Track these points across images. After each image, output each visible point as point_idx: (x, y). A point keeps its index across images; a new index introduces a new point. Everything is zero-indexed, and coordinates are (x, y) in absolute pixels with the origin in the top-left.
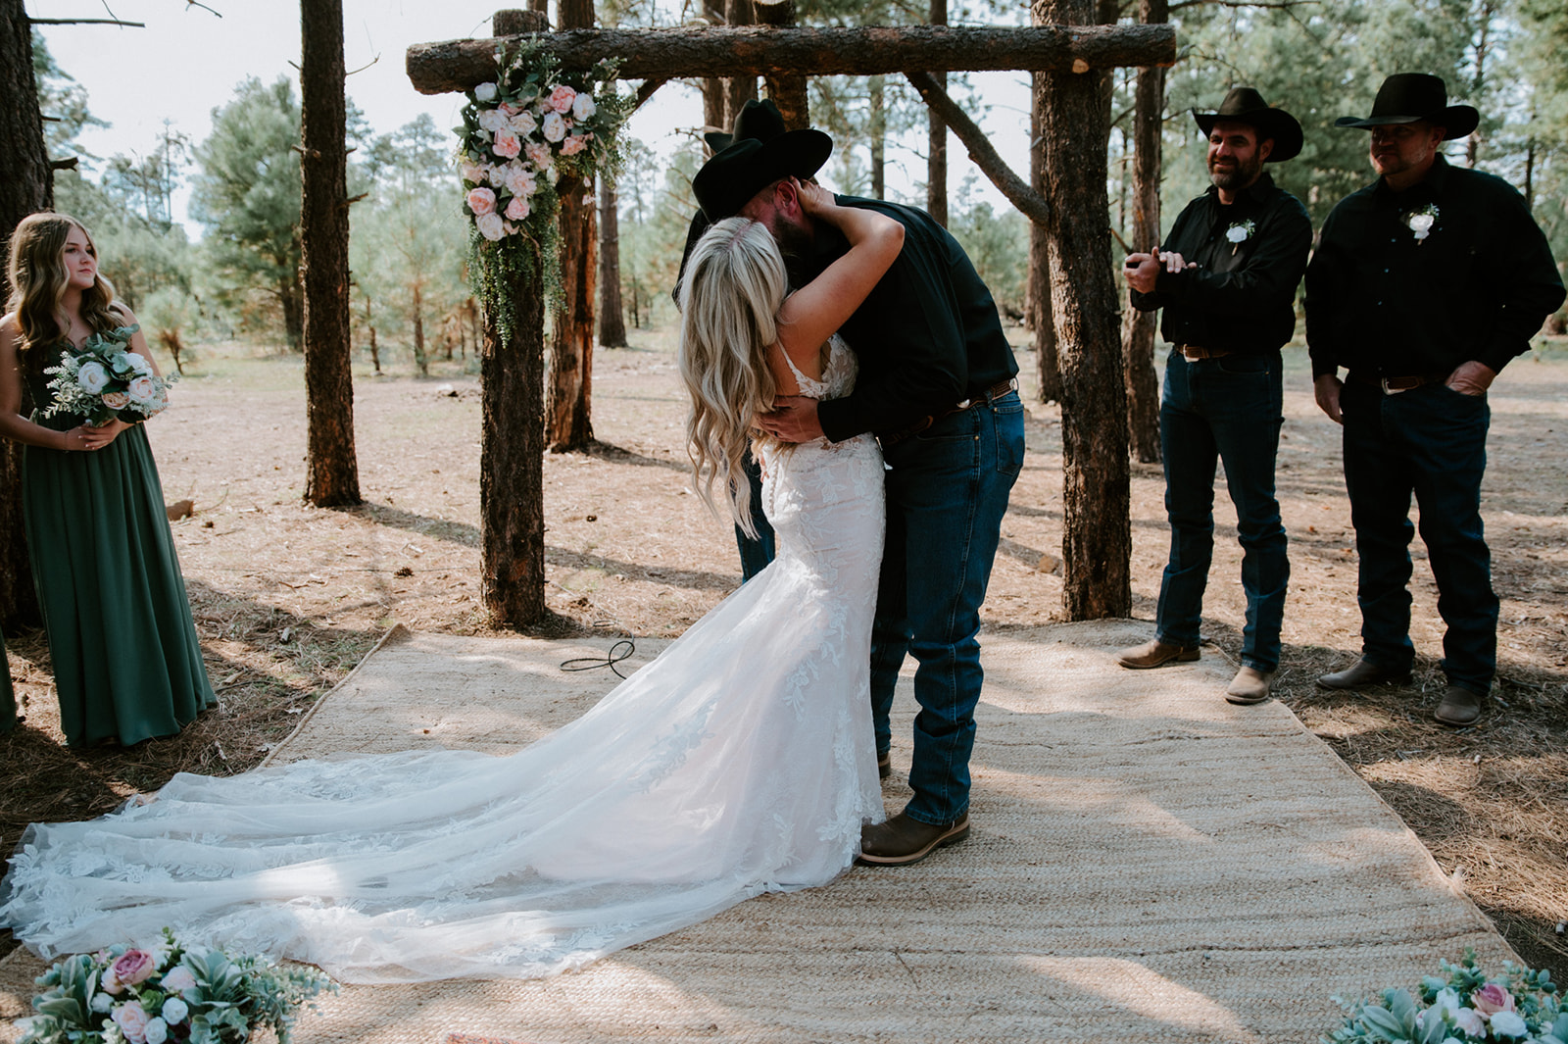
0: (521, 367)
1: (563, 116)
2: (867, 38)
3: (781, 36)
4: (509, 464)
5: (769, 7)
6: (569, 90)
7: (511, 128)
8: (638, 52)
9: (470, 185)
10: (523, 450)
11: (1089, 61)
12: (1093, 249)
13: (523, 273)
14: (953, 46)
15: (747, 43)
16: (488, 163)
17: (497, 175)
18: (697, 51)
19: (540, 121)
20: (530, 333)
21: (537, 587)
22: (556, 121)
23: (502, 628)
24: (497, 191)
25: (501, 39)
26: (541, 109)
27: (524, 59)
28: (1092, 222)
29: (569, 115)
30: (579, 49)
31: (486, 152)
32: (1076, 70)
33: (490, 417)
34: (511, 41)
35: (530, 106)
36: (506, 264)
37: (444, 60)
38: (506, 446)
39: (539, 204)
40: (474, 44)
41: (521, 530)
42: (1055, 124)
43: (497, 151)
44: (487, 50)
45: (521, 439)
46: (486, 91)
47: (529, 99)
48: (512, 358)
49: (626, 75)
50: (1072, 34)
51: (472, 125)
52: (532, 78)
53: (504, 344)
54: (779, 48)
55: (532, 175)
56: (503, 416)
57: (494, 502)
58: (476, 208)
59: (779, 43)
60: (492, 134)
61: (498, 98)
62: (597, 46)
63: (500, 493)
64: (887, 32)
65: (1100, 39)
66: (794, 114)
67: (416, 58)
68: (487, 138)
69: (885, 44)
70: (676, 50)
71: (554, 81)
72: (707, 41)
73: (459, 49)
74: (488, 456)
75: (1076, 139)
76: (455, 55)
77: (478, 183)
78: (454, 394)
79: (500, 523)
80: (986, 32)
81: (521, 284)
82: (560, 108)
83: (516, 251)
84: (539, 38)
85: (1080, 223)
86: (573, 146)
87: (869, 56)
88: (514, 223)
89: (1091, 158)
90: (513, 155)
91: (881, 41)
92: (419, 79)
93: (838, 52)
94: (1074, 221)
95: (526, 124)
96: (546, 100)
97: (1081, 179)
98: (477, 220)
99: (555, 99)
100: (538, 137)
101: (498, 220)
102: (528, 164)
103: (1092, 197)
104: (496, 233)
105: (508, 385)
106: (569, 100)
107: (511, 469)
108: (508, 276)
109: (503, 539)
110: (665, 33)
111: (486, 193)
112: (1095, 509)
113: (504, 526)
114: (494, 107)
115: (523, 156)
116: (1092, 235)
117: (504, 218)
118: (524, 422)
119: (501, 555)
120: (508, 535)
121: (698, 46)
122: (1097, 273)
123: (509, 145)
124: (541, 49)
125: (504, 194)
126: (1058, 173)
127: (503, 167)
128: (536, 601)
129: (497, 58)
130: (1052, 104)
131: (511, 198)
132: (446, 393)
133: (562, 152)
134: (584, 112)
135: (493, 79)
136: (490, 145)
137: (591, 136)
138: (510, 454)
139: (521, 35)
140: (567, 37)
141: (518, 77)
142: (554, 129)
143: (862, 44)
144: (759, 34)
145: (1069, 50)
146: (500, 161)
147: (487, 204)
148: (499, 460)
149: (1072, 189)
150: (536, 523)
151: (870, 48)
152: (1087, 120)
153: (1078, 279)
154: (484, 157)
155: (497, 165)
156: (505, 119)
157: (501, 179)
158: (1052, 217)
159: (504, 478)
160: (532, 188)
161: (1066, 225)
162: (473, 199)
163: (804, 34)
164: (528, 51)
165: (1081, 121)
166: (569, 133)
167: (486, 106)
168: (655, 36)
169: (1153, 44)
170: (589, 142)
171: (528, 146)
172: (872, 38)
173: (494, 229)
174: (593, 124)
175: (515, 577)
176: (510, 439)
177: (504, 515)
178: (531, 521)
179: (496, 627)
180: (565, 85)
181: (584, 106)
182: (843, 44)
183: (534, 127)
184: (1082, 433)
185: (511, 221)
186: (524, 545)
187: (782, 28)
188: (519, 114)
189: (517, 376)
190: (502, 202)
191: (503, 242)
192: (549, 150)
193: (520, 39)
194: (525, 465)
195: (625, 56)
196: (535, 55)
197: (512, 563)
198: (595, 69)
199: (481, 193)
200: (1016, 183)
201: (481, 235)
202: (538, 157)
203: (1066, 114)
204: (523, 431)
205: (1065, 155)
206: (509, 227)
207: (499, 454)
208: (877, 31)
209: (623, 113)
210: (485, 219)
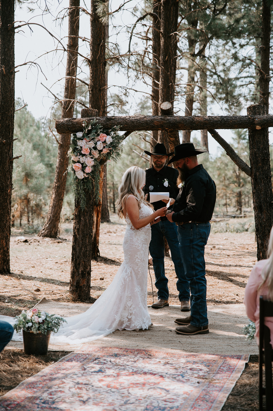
0: (87, 218)
1: (103, 142)
2: (193, 120)
3: (168, 119)
4: (82, 248)
5: (165, 110)
6: (105, 135)
7: (87, 145)
8: (125, 124)
9: (74, 162)
10: (86, 243)
11: (261, 126)
12: (264, 182)
13: (89, 189)
14: (219, 122)
15: (158, 121)
16: (80, 156)
17: (82, 159)
18: (143, 124)
19: (96, 144)
20: (90, 207)
21: (88, 288)
22: (101, 144)
23: (76, 301)
24: (82, 164)
25: (84, 119)
26: (96, 140)
27: (91, 125)
28: (263, 174)
29: (105, 142)
30: (108, 123)
31: (79, 153)
32: (257, 129)
34: (88, 120)
35: (93, 139)
36: (84, 186)
37: (67, 125)
38: (81, 242)
39: (94, 168)
40: (77, 121)
41: (84, 269)
42: (252, 144)
43: (83, 152)
44: (80, 122)
45: (86, 240)
46: (80, 134)
47: (93, 137)
48: (84, 214)
49: (121, 129)
50: (256, 118)
51: (75, 144)
52: (94, 131)
53: (82, 210)
55: (93, 160)
56: (80, 232)
57: (76, 260)
58: (76, 169)
59: (167, 122)
60: (81, 147)
61: (83, 136)
62: (113, 122)
63: (78, 257)
64: (200, 118)
65: (264, 120)
66: (174, 139)
67: (59, 124)
68: (80, 148)
69: (199, 122)
70: (137, 123)
71: (101, 132)
72: (146, 121)
74: (75, 245)
75: (258, 149)
76: (71, 123)
77: (76, 161)
78: (26, 241)
79: (78, 267)
80: (229, 118)
81: (88, 192)
82: (102, 140)
83: (87, 182)
84: (96, 119)
86: (105, 151)
87: (194, 125)
88: (87, 174)
89: (263, 155)
90: (87, 153)
91: (198, 121)
92: (59, 130)
93: (185, 124)
94: (258, 174)
95: (92, 144)
96: (98, 137)
97: (260, 161)
98: (76, 173)
99: (100, 137)
100: (95, 148)
101: (82, 173)
102: (92, 156)
103: (264, 167)
104: (81, 176)
105: (82, 223)
106: (105, 138)
107: (82, 250)
108: (84, 190)
109: (78, 272)
110: (133, 118)
111: (79, 165)
113: (79, 268)
114: (82, 139)
115: (90, 154)
116: (263, 178)
117: (84, 172)
118: (87, 235)
119: (78, 277)
120: (80, 271)
121: (143, 122)
122: (265, 190)
123: (86, 151)
124: (97, 123)
125: (84, 165)
126: (253, 159)
127: (84, 157)
128: (88, 293)
129: (84, 125)
130: (252, 138)
131: (86, 166)
132: (22, 240)
133: (102, 153)
134: (109, 141)
135: (82, 131)
136: (81, 150)
137: (111, 148)
138: (82, 245)
139: (91, 118)
140: (104, 119)
141: (89, 132)
142: (100, 146)
143: (192, 122)
144: (161, 119)
145: (254, 123)
146: (83, 155)
147: (79, 168)
148: (78, 246)
149: (257, 164)
150: (89, 267)
151: (194, 123)
152: (262, 143)
153: (259, 192)
154: (79, 154)
155: (82, 156)
156: (85, 143)
157: (84, 160)
158: (252, 173)
159: (80, 252)
160: (93, 163)
161: (255, 176)
162: (75, 166)
163: (175, 119)
164: (93, 123)
165: (260, 143)
166: (104, 147)
167: (80, 139)
168: (130, 119)
170: (110, 150)
171: (92, 151)
172: (195, 120)
173: (81, 175)
174: (111, 145)
175: (82, 284)
176: (82, 240)
177: (79, 264)
178: (87, 267)
179: (74, 301)
180: (104, 133)
181: (109, 139)
182: (186, 122)
184: (261, 240)
185: (86, 173)
186: (85, 274)
187: (168, 117)
188: (89, 141)
189: (85, 220)
190: (84, 167)
191: (83, 179)
192: (98, 152)
193: (91, 119)
194: (86, 248)
195: (122, 125)
196: (95, 124)
197: (81, 280)
198: (112, 128)
199: (77, 165)
200: (241, 162)
201: (76, 177)
202: (95, 154)
203: (256, 141)
204: (86, 238)
205: (255, 154)
206: (85, 175)
207: (78, 245)
208: (197, 118)
209: (120, 141)
210: (78, 172)
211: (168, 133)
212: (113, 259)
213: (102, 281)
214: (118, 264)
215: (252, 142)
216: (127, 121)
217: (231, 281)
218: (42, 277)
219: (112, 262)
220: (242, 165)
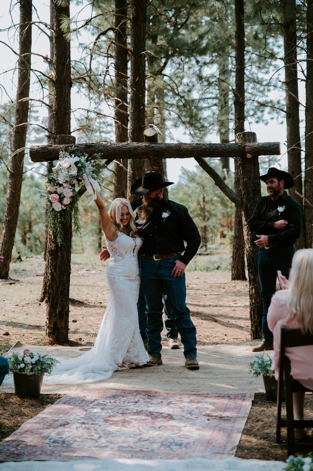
0: (64, 253)
2: (180, 148)
3: (153, 147)
4: (59, 286)
5: (149, 137)
8: (107, 151)
9: (50, 193)
10: (64, 281)
11: (252, 154)
13: (66, 221)
14: (208, 150)
15: (142, 149)
16: (57, 186)
17: (59, 190)
18: (126, 151)
20: (68, 242)
21: (66, 330)
23: (54, 344)
24: (60, 195)
25: (62, 146)
30: (87, 150)
32: (248, 157)
33: (53, 270)
34: (65, 147)
36: (61, 219)
37: (42, 152)
38: (58, 280)
39: (73, 199)
40: (53, 148)
41: (62, 310)
42: (243, 174)
43: (59, 182)
44: (57, 149)
45: (63, 278)
48: (61, 250)
49: (102, 157)
50: (246, 146)
53: (59, 245)
54: (152, 150)
55: (71, 190)
56: (57, 269)
57: (53, 300)
58: (52, 200)
62: (94, 149)
63: (55, 296)
64: (187, 146)
65: (255, 148)
66: (158, 168)
67: (33, 151)
69: (186, 150)
70: (119, 151)
72: (129, 148)
73: (48, 149)
74: (51, 283)
75: (249, 179)
76: (46, 151)
77: (53, 192)
80: (218, 146)
81: (65, 225)
83: (64, 214)
84: (75, 146)
85: (251, 206)
87: (181, 153)
88: (65, 206)
89: (254, 185)
91: (185, 148)
92: (34, 157)
93: (171, 152)
94: (249, 205)
97: (251, 191)
98: (53, 204)
101: (59, 205)
102: (70, 186)
103: (255, 197)
105: (60, 259)
107: (60, 288)
108: (61, 223)
109: (56, 312)
110: (115, 145)
111: (56, 196)
112: (259, 300)
113: (56, 308)
117: (62, 204)
118: (65, 272)
119: (55, 318)
120: (58, 311)
124: (76, 150)
125: (62, 196)
126: (244, 190)
127: (62, 188)
128: (66, 335)
130: (242, 167)
131: (64, 197)
138: (60, 283)
139: (68, 145)
140: (84, 146)
143: (179, 150)
144: (146, 146)
145: (245, 151)
146: (61, 185)
147: (56, 199)
149: (248, 195)
150: (67, 307)
151: (181, 151)
154: (55, 184)
155: (60, 187)
157: (61, 191)
158: (242, 204)
159: (57, 291)
160: (71, 194)
161: (246, 207)
162: (52, 197)
163: (160, 146)
164: (71, 151)
165: (251, 173)
168: (112, 146)
169: (272, 149)
172: (182, 148)
173: (58, 207)
175: (59, 326)
176: (60, 277)
177: (56, 304)
178: (65, 306)
179: (52, 344)
182: (173, 149)
184: (253, 275)
185: (64, 205)
186: (63, 315)
187: (153, 144)
189: (63, 256)
190: (61, 198)
191: (60, 212)
194: (64, 287)
195: (103, 152)
196: (73, 152)
197: (58, 321)
198: (92, 156)
199: (54, 195)
200: (231, 192)
201: (53, 209)
203: (246, 170)
204: (64, 275)
205: (246, 183)
206: (63, 207)
207: (56, 283)
208: (184, 145)
209: (101, 170)
210: (55, 204)
211: (151, 161)
212: (81, 301)
213: (75, 323)
214: (87, 305)
215: (242, 171)
216: (108, 148)
217: (216, 321)
218: (7, 320)
219: (80, 304)
220: (232, 196)
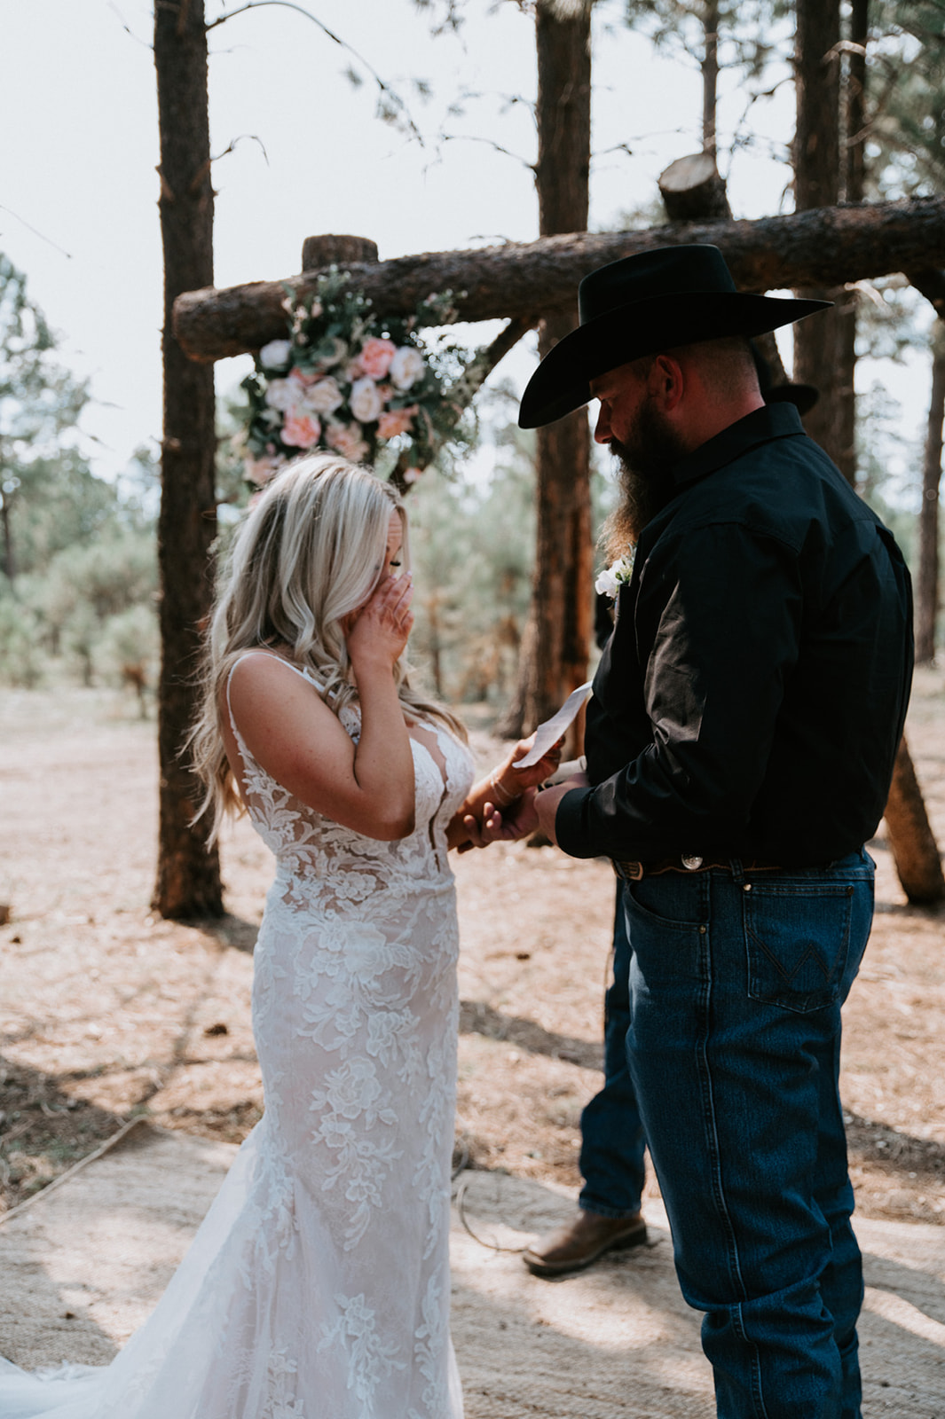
1: (378, 383)
5: (680, 192)
6: (386, 343)
7: (307, 403)
8: (482, 282)
16: (276, 454)
19: (346, 391)
22: (368, 390)
25: (305, 275)
26: (348, 376)
27: (325, 304)
29: (386, 381)
30: (398, 284)
31: (273, 441)
35: (332, 371)
37: (223, 313)
40: (261, 289)
43: (288, 438)
44: (278, 294)
46: (276, 353)
47: (331, 361)
49: (470, 312)
51: (258, 402)
52: (334, 329)
60: (282, 415)
61: (291, 362)
62: (425, 278)
64: (863, 213)
67: (187, 314)
68: (275, 420)
69: (862, 233)
71: (365, 332)
73: (242, 297)
76: (236, 304)
82: (374, 371)
84: (341, 271)
86: (393, 426)
87: (833, 253)
90: (308, 442)
91: (852, 227)
93: (783, 253)
95: (327, 396)
96: (355, 360)
99: (366, 359)
100: (344, 414)
106: (384, 361)
114: (286, 375)
115: (322, 444)
121: (569, 266)
123: (304, 429)
124: (347, 287)
129: (289, 304)
133: (378, 436)
134: (407, 375)
135: (284, 335)
136: (279, 429)
137: (415, 410)
141: (315, 329)
142: (366, 403)
143: (820, 237)
146: (292, 451)
154: (271, 448)
156: (298, 393)
164: (330, 291)
166: (386, 408)
167: (274, 374)
170: (414, 419)
171: (330, 429)
174: (422, 392)
180: (380, 336)
181: (407, 367)
182: (790, 240)
183: (336, 402)
187: (698, 224)
188: (317, 382)
192: (360, 433)
193: (320, 275)
195: (463, 287)
196: (337, 297)
198: (421, 311)
202: (344, 443)
216: (488, 265)
